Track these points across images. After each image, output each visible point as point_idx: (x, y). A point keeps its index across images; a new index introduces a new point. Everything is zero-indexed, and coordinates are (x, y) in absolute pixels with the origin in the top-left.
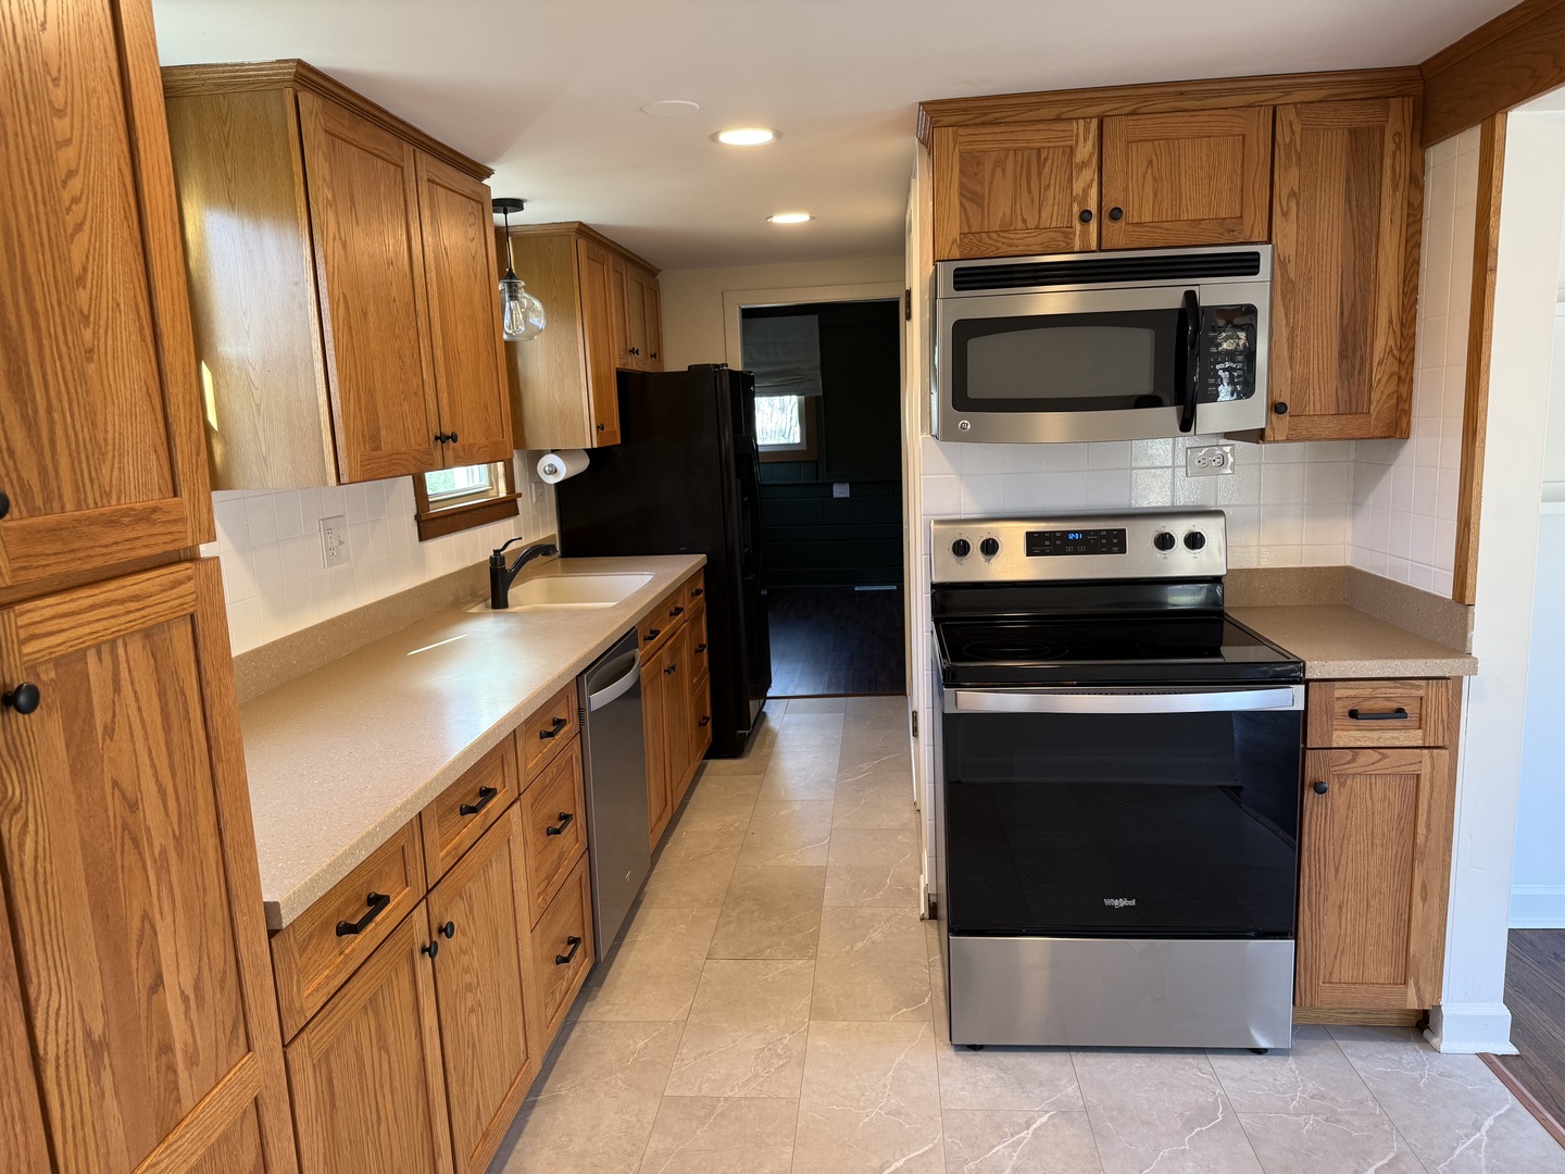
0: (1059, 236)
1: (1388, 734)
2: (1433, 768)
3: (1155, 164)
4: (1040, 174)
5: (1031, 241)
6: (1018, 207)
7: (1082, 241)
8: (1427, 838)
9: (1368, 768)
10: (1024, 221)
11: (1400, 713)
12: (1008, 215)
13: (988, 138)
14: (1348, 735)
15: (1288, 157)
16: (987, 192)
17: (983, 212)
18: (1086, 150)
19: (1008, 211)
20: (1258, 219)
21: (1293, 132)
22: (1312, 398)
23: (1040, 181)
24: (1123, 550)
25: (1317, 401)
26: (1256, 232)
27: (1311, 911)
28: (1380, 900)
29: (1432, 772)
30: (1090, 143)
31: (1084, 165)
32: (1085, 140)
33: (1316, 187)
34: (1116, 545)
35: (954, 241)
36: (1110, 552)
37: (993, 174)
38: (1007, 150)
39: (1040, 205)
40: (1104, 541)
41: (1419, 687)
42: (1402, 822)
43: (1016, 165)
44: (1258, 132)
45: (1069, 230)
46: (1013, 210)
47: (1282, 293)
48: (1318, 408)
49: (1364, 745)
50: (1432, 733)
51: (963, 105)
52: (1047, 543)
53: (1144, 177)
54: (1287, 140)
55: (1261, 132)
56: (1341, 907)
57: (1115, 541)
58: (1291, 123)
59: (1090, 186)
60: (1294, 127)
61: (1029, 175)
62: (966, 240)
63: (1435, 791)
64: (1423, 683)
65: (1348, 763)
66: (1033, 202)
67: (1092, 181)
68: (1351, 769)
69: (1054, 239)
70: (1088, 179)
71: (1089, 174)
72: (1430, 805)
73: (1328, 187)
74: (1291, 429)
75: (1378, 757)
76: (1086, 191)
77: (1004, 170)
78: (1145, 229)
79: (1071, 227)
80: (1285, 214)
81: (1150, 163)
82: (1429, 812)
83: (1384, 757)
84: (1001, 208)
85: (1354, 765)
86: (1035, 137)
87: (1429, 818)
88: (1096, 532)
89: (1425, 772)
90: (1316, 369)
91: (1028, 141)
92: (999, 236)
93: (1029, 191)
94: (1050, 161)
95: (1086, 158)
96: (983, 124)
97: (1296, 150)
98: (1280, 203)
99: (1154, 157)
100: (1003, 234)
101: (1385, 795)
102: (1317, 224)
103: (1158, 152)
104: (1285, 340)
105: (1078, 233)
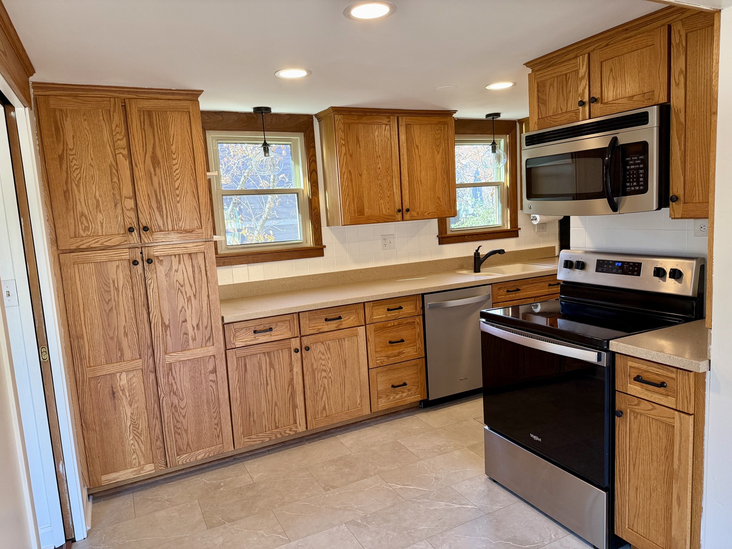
0: (573, 114)
1: (656, 396)
2: (681, 424)
3: (613, 70)
4: (566, 87)
5: (563, 118)
6: (559, 103)
7: (583, 116)
8: (679, 467)
9: (646, 412)
10: (561, 109)
11: (662, 385)
12: (555, 108)
13: (546, 74)
14: (635, 389)
15: (678, 51)
16: (547, 99)
17: (546, 108)
18: (583, 70)
19: (555, 106)
20: (662, 90)
21: (680, 36)
22: (697, 192)
23: (567, 89)
24: (639, 275)
25: (701, 195)
26: (661, 97)
27: (620, 483)
28: (657, 494)
29: (681, 427)
30: (585, 66)
31: (583, 78)
32: (583, 65)
33: (696, 65)
34: (636, 271)
35: (536, 123)
36: (632, 274)
37: (550, 89)
38: (554, 77)
39: (567, 100)
40: (631, 268)
41: (672, 372)
42: (667, 452)
43: (558, 84)
44: (660, 41)
45: (577, 111)
46: (557, 105)
47: (677, 130)
48: (701, 198)
49: (643, 397)
50: (681, 403)
51: (538, 61)
52: (605, 266)
53: (609, 78)
54: (677, 41)
55: (662, 41)
56: (637, 489)
57: (636, 269)
58: (679, 31)
59: (585, 88)
60: (681, 33)
61: (563, 87)
62: (540, 122)
63: (683, 440)
64: (675, 370)
65: (636, 405)
66: (564, 100)
67: (586, 85)
68: (637, 409)
69: (571, 116)
70: (584, 84)
71: (585, 82)
72: (680, 447)
73: (703, 64)
74: (684, 211)
75: (651, 407)
76: (583, 91)
77: (553, 87)
78: (608, 105)
79: (578, 109)
80: (677, 85)
81: (611, 70)
82: (680, 451)
83: (654, 408)
84: (553, 105)
85: (639, 407)
86: (563, 69)
87: (680, 455)
88: (628, 263)
89: (677, 425)
90: (699, 175)
91: (560, 72)
92: (551, 118)
93: (563, 95)
94: (570, 79)
95: (583, 74)
96: (549, 67)
97: (682, 46)
98: (675, 79)
99: (613, 67)
100: (553, 117)
101: (658, 432)
102: (698, 87)
103: (615, 64)
104: (679, 158)
105: (581, 112)
